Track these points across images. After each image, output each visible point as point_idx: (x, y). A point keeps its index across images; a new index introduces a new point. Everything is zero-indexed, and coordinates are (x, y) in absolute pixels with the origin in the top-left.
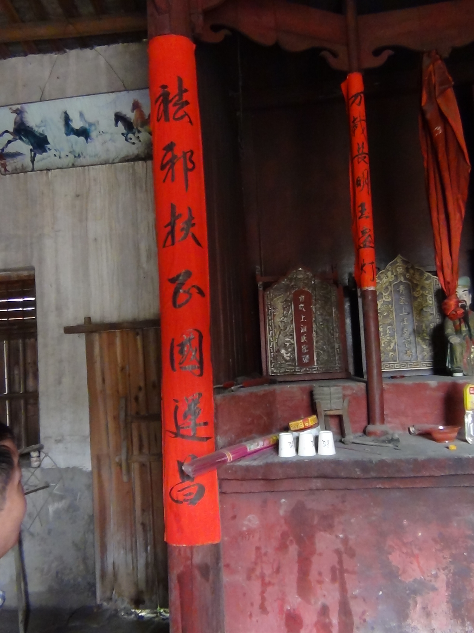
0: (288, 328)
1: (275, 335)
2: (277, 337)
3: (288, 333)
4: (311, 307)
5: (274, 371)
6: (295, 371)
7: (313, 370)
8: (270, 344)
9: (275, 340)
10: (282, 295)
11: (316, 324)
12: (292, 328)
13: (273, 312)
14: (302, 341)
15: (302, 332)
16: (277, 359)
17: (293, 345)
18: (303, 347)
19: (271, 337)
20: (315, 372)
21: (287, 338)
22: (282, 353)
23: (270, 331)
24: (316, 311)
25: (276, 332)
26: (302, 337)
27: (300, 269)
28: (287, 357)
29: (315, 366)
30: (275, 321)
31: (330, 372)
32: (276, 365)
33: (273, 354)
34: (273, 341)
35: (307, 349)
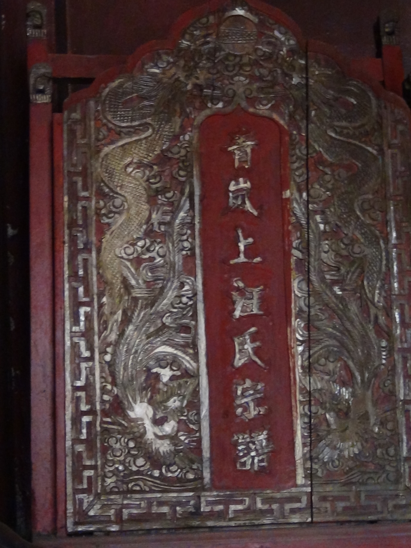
0: (171, 294)
1: (104, 326)
2: (113, 337)
3: (167, 320)
4: (287, 194)
5: (92, 513)
6: (197, 513)
7: (288, 507)
8: (76, 376)
9: (103, 353)
10: (144, 131)
11: (309, 282)
12: (190, 294)
13: (98, 209)
14: (239, 361)
15: (237, 313)
16: (105, 450)
17: (190, 381)
18: (239, 392)
19: (83, 335)
20: (296, 519)
21: (164, 343)
22: (135, 420)
23: (76, 304)
24: (309, 215)
25: (106, 310)
26: (237, 341)
27: (239, 12)
28: (161, 438)
29: (296, 486)
30: (107, 257)
31: (370, 518)
32: (104, 476)
33: (90, 425)
34: (91, 359)
35: (259, 403)
